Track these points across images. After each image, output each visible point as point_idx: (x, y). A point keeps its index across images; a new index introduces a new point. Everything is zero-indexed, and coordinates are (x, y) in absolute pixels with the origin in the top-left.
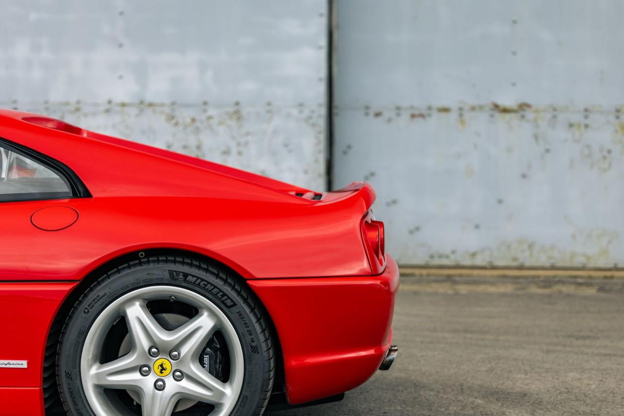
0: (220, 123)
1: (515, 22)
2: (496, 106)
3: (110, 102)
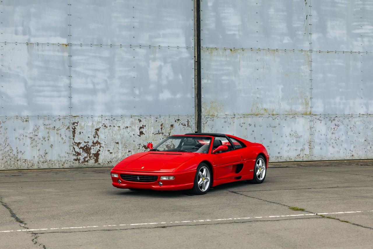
3: (360, 114)
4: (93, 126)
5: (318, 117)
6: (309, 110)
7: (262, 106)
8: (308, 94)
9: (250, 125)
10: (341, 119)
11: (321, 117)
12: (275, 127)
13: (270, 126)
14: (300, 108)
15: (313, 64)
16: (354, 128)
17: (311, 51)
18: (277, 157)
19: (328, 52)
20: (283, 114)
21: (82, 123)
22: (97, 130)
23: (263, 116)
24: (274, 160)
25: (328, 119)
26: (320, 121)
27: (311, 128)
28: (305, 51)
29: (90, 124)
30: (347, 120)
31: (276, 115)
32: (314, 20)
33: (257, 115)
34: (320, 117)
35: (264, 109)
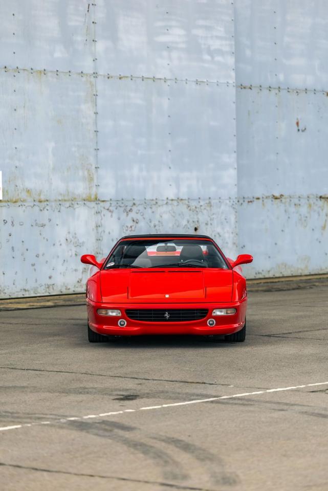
0: (205, 209)
1: (277, 153)
2: (274, 196)
3: (167, 199)
5: (107, 205)
6: (94, 190)
7: (22, 184)
8: (92, 160)
9: (5, 222)
10: (141, 208)
11: (112, 205)
12: (43, 226)
13: (37, 224)
14: (80, 189)
15: (100, 101)
16: (159, 226)
17: (95, 74)
18: (47, 286)
19: (120, 78)
20: (56, 200)
23: (24, 204)
24: (43, 291)
25: (122, 209)
26: (109, 214)
27: (97, 226)
28: (87, 75)
30: (150, 211)
31: (45, 201)
32: (100, 15)
33: (15, 202)
34: (110, 206)
35: (27, 189)
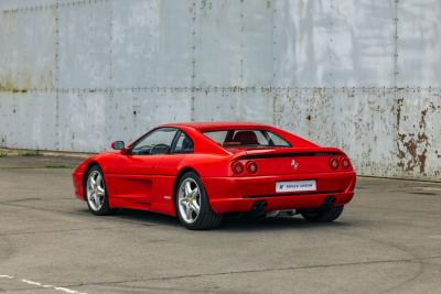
4: (419, 107)
21: (407, 102)
22: (424, 113)
29: (416, 103)
